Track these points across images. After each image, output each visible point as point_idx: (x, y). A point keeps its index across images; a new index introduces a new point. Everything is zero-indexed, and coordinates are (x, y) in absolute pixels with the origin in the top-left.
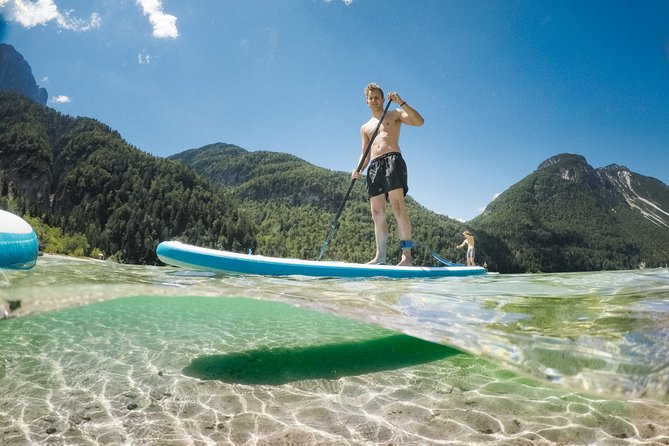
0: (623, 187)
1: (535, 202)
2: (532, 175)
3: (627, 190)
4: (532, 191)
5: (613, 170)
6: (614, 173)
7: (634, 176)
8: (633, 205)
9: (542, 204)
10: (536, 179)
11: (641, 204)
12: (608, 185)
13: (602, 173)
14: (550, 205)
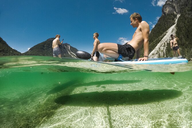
0: (68, 49)
1: (44, 50)
2: (44, 42)
3: (69, 50)
4: (44, 46)
5: (66, 44)
6: (66, 45)
7: (71, 47)
8: (69, 54)
9: (46, 50)
10: (45, 43)
11: (72, 54)
12: (64, 48)
13: (63, 45)
14: (48, 51)
